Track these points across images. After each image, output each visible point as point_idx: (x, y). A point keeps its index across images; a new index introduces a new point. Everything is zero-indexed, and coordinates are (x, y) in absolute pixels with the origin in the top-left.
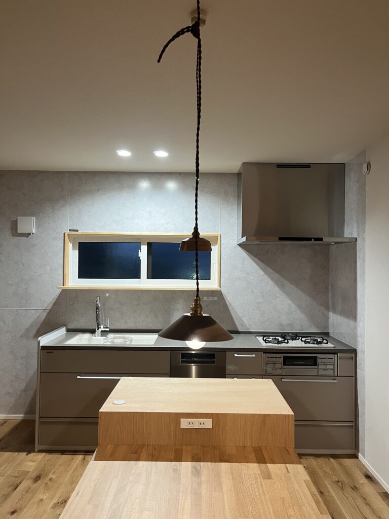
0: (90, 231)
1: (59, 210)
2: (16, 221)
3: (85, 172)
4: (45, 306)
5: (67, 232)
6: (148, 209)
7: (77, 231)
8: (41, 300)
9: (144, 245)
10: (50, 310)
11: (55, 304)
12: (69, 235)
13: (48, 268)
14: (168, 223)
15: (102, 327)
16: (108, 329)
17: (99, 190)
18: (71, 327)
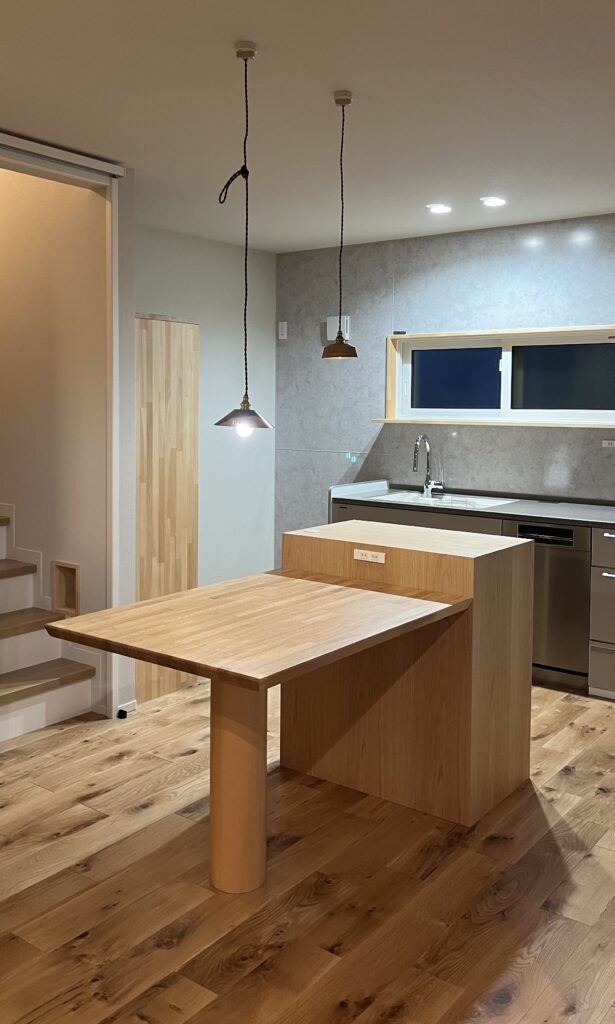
0: (422, 334)
1: (380, 302)
2: (326, 324)
3: (415, 239)
4: (363, 448)
5: (391, 336)
6: (510, 289)
7: (404, 333)
8: (357, 439)
9: (507, 350)
10: (369, 455)
11: (375, 446)
12: (394, 341)
13: (366, 392)
14: (542, 311)
15: (433, 482)
16: (441, 487)
17: (435, 264)
18: (396, 481)
